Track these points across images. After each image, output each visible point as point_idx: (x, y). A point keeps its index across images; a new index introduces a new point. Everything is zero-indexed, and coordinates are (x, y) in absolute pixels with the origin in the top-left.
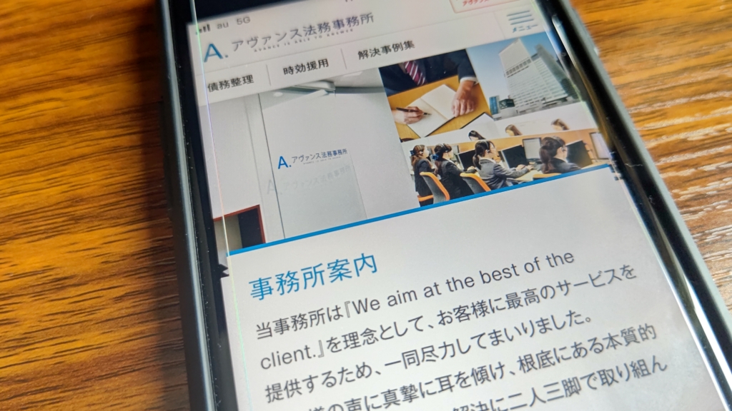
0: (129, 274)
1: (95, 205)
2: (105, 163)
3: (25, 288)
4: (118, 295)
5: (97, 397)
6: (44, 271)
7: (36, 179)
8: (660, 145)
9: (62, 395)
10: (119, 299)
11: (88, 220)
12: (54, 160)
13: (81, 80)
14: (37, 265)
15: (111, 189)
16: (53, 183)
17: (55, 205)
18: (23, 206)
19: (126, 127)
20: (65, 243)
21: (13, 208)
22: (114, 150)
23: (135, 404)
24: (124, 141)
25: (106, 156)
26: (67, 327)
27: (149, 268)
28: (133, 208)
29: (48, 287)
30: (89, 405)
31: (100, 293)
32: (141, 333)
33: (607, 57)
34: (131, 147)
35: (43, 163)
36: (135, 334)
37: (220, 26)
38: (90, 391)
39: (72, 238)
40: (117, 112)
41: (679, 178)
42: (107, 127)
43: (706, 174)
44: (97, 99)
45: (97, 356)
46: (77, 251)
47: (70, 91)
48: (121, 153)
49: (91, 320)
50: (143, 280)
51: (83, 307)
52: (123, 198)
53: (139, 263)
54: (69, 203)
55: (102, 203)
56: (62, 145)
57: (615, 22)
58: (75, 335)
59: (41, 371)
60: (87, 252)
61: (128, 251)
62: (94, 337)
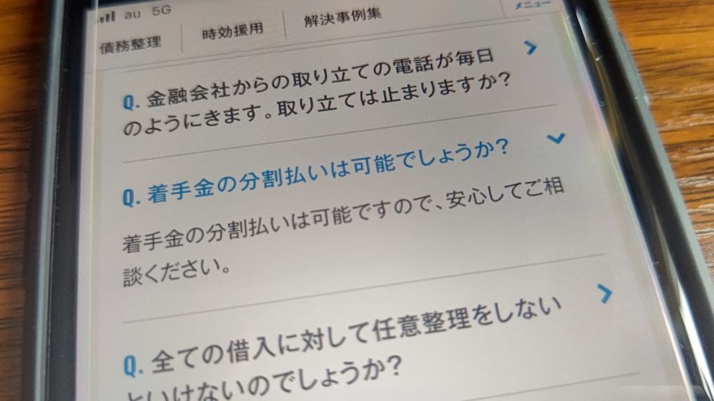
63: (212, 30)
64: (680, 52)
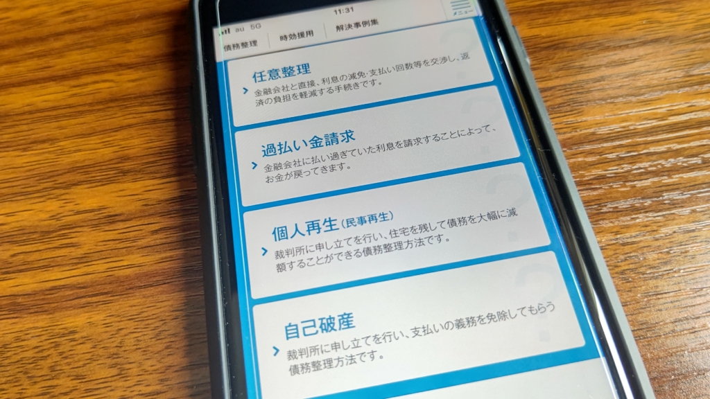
0: (162, 214)
1: (138, 162)
2: (146, 131)
3: (85, 221)
4: (154, 229)
5: (137, 301)
6: (99, 210)
7: (94, 141)
8: (574, 136)
9: (111, 298)
10: (155, 232)
11: (133, 173)
12: (108, 128)
13: (129, 66)
14: (94, 205)
15: (151, 151)
16: (107, 144)
17: (108, 161)
18: (84, 161)
19: (164, 104)
20: (116, 190)
21: (77, 162)
22: (154, 121)
23: (165, 306)
24: (162, 115)
25: (147, 126)
26: (116, 250)
27: (178, 211)
28: (167, 166)
29: (103, 221)
30: (131, 306)
31: (141, 227)
32: (171, 257)
33: (541, 65)
34: (167, 120)
35: (99, 129)
36: (166, 258)
37: (237, 30)
38: (132, 296)
39: (121, 186)
40: (156, 93)
41: (586, 163)
42: (149, 104)
43: (608, 160)
44: (141, 82)
45: (138, 272)
46: (125, 196)
47: (120, 75)
48: (159, 125)
49: (134, 246)
50: (172, 219)
51: (128, 237)
52: (159, 158)
53: (171, 206)
54: (119, 160)
55: (144, 161)
56: (114, 116)
57: (551, 37)
58: (123, 256)
59: (96, 281)
60: (132, 197)
61: (162, 198)
62: (136, 259)
63: (285, 36)
64: (556, 36)
